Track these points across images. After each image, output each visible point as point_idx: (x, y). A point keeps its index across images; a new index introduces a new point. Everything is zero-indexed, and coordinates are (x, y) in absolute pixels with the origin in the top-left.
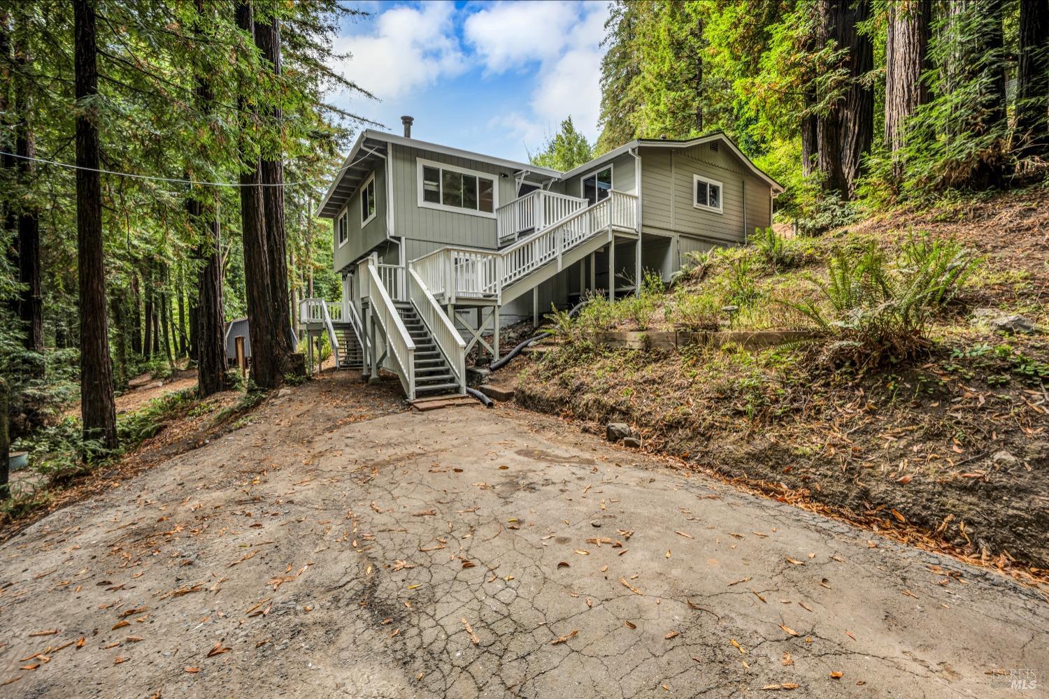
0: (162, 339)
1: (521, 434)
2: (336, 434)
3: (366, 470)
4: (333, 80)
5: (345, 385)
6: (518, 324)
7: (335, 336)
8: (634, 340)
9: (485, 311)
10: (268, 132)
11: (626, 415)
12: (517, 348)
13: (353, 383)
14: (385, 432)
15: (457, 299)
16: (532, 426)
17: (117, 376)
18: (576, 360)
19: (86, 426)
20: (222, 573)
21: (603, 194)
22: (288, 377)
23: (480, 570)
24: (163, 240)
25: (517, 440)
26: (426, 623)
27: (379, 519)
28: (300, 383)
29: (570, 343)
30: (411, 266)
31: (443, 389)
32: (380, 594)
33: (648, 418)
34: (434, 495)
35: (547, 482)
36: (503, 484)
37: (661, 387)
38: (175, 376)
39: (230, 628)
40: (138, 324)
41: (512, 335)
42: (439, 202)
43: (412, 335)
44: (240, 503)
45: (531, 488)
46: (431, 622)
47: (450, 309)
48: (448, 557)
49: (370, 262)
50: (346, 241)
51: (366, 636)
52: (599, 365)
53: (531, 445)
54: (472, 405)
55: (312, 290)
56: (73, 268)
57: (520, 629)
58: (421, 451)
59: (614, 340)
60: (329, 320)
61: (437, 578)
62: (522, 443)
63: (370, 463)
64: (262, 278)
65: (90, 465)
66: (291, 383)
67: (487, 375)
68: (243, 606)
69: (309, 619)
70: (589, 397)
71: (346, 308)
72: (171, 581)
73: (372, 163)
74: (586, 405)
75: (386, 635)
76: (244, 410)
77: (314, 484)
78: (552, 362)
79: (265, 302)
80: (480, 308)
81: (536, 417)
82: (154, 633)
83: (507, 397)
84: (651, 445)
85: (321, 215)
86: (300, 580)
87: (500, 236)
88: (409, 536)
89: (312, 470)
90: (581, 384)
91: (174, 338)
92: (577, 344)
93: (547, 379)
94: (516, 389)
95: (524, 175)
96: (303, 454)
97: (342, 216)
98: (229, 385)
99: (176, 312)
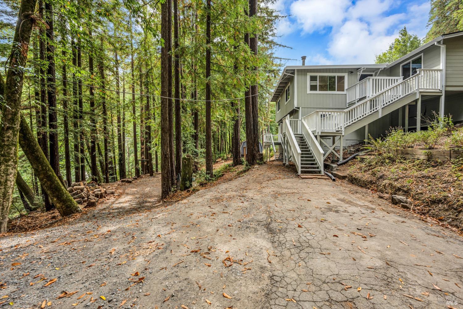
0: (224, 147)
1: (343, 193)
2: (270, 182)
3: (276, 194)
4: (277, 46)
5: (277, 166)
6: (357, 144)
7: (275, 148)
8: (421, 155)
9: (336, 138)
10: (253, 76)
11: (407, 193)
12: (353, 156)
13: (280, 166)
14: (287, 184)
15: (321, 133)
16: (350, 191)
17: (213, 158)
18: (382, 163)
19: (207, 171)
20: (233, 211)
21: (415, 72)
22: (258, 161)
23: (303, 229)
24: (224, 116)
25: (340, 195)
26: (281, 236)
27: (276, 208)
28: (262, 164)
29: (380, 154)
30: (303, 119)
31: (314, 171)
32: (271, 226)
33: (420, 196)
34: (297, 206)
35: (345, 211)
36: (325, 208)
37: (434, 181)
38: (227, 159)
39: (233, 222)
40: (219, 142)
41: (352, 149)
42: (317, 90)
43: (300, 148)
44: (239, 196)
45: (337, 212)
46: (283, 236)
47: (318, 138)
48: (295, 223)
49: (286, 119)
50: (280, 110)
51: (264, 234)
52: (396, 166)
53: (346, 197)
54: (325, 179)
55: (269, 130)
56: (205, 126)
57: (310, 246)
58: (297, 192)
59: (408, 154)
60: (273, 142)
61: (288, 227)
62: (342, 196)
63: (278, 193)
64: (251, 126)
65: (207, 182)
66: (259, 164)
67: (336, 167)
68: (237, 219)
69: (251, 226)
70: (386, 182)
71: (279, 137)
72: (222, 210)
73: (289, 78)
74: (385, 186)
75: (270, 235)
76: (245, 171)
77: (260, 195)
78: (369, 163)
79: (251, 134)
80: (334, 137)
81: (355, 188)
82: (218, 219)
83: (344, 178)
84: (418, 209)
85: (272, 101)
86: (251, 217)
87: (348, 102)
88: (284, 215)
89: (260, 192)
90: (383, 175)
91: (227, 147)
92: (385, 155)
93: (365, 171)
94: (348, 174)
95: (362, 70)
96: (258, 187)
97: (278, 101)
98: (241, 163)
99: (228, 138)
